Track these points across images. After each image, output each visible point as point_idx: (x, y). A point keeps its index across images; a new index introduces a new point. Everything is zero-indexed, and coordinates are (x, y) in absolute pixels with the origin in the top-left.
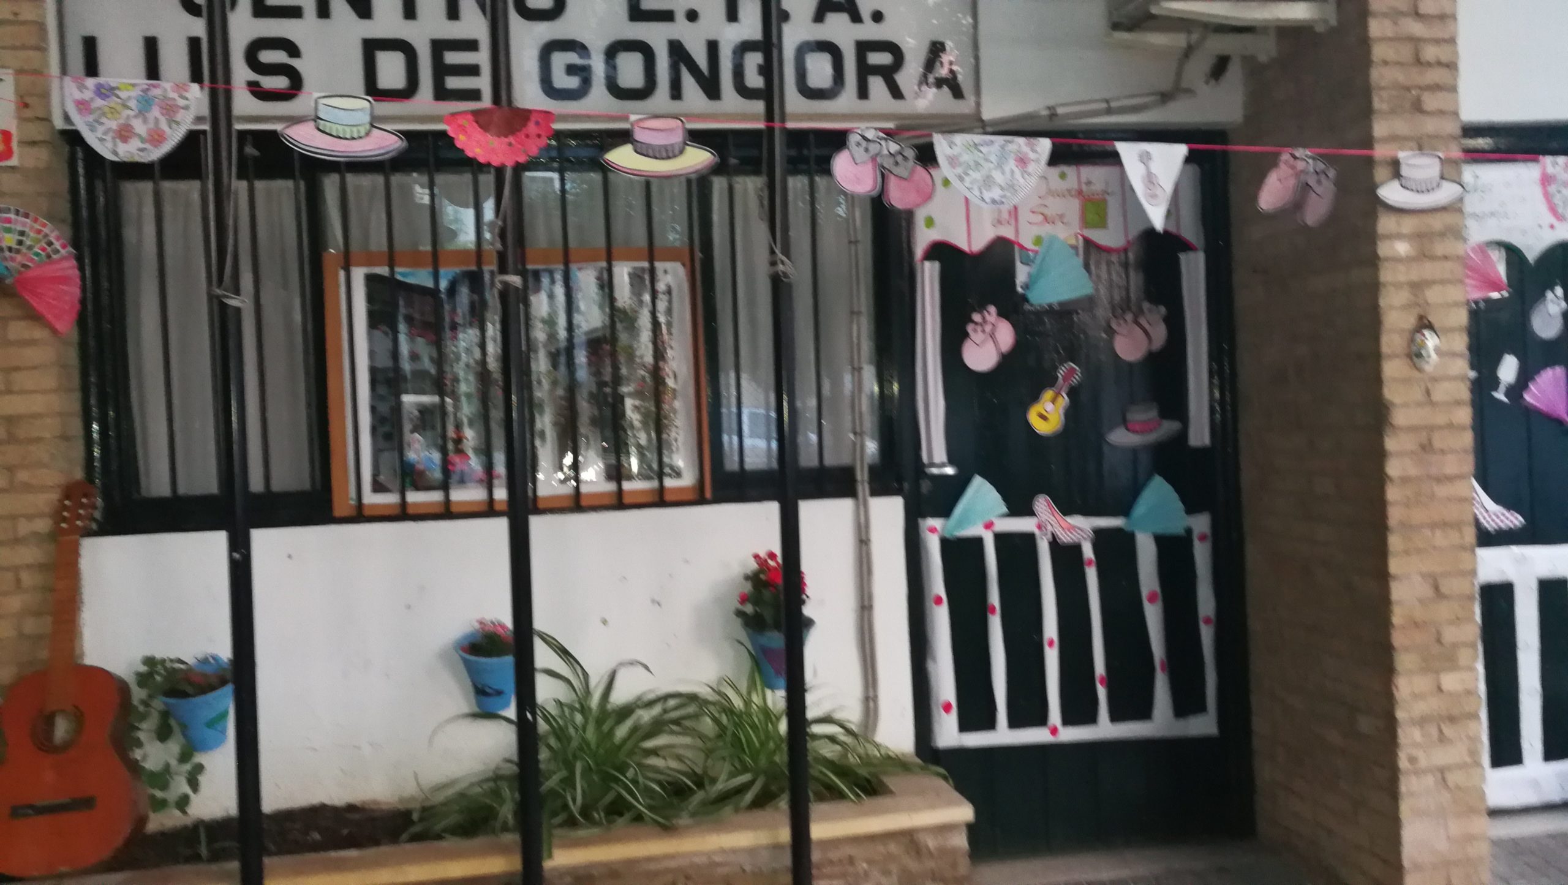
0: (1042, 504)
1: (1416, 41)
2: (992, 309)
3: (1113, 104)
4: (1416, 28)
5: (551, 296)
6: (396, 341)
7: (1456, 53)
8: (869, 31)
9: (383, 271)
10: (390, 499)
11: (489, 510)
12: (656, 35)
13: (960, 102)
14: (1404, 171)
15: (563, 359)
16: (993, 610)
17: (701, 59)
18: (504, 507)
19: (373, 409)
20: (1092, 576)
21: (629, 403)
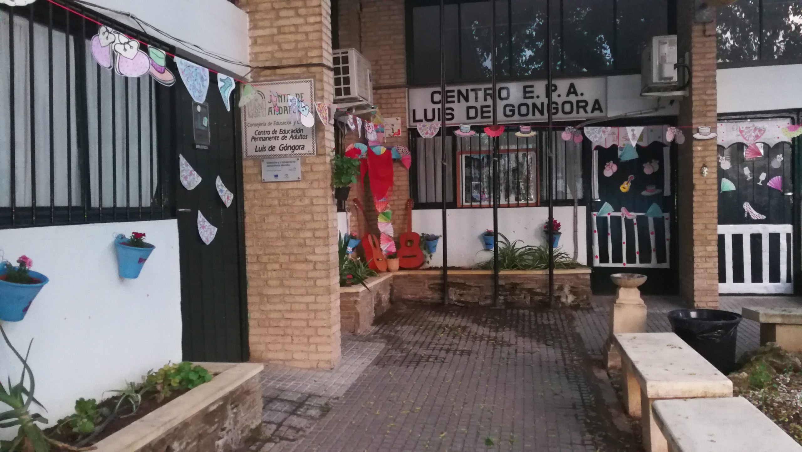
0: (623, 209)
1: (705, 101)
2: (612, 162)
3: (642, 112)
4: (705, 97)
5: (505, 160)
6: (471, 171)
7: (716, 102)
8: (580, 98)
9: (469, 155)
10: (469, 204)
11: (489, 207)
12: (530, 102)
13: (602, 113)
14: (700, 131)
15: (506, 174)
16: (609, 235)
17: (540, 107)
18: (493, 206)
19: (466, 185)
20: (636, 228)
21: (521, 184)
